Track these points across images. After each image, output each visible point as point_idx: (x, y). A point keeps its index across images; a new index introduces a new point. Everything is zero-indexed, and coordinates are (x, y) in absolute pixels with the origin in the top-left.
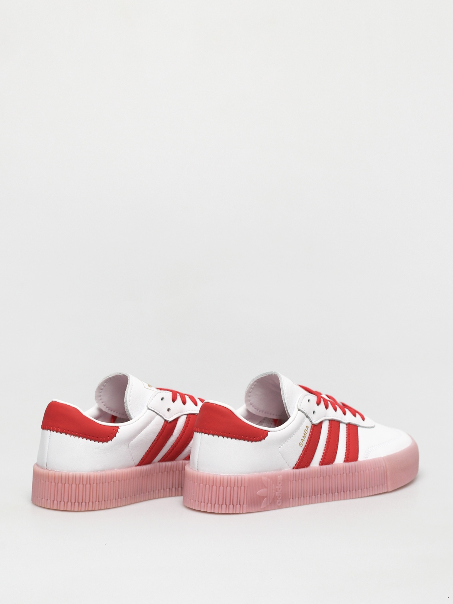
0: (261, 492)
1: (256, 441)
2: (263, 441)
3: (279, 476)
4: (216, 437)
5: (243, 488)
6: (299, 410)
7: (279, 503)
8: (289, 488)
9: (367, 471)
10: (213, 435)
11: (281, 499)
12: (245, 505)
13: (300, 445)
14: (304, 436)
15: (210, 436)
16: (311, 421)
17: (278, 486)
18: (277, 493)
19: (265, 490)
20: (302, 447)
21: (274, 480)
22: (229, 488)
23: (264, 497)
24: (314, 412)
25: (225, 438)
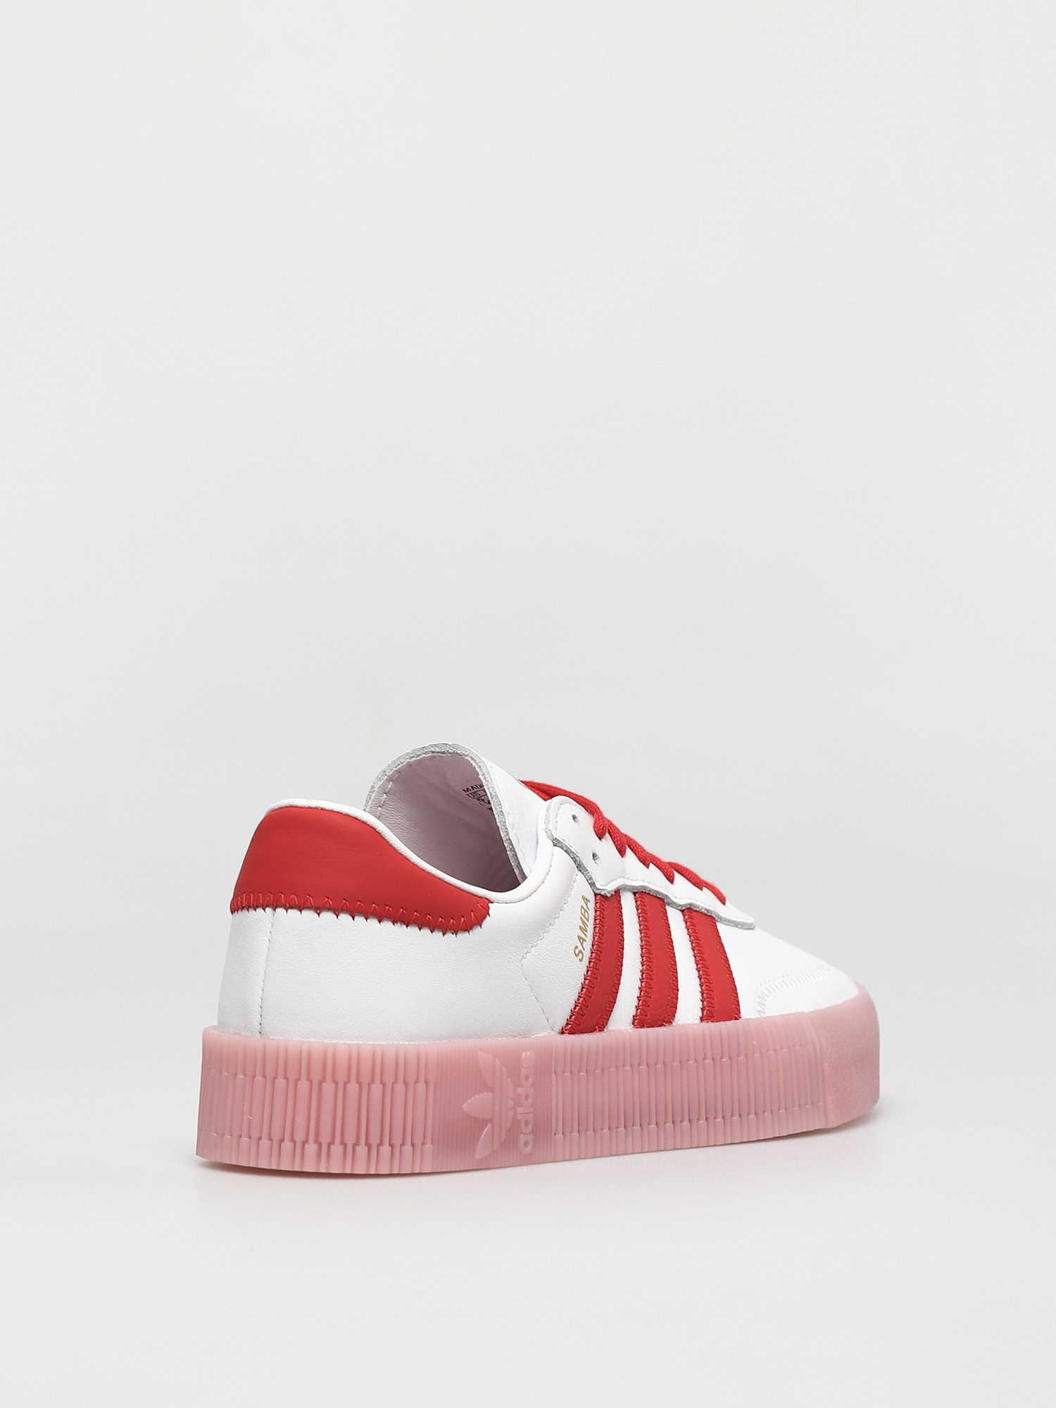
0: (474, 1103)
1: (456, 932)
2: (477, 931)
3: (524, 1053)
4: (328, 916)
5: (421, 1085)
6: (556, 843)
7: (526, 1144)
8: (554, 1096)
9: (771, 1053)
10: (318, 910)
11: (533, 1132)
12: (428, 1146)
13: (577, 956)
14: (582, 925)
15: (309, 915)
16: (592, 885)
17: (522, 1087)
18: (519, 1110)
19: (486, 1096)
20: (583, 962)
21: (511, 1063)
22: (377, 1088)
23: (483, 1123)
24: (594, 856)
25: (360, 920)
